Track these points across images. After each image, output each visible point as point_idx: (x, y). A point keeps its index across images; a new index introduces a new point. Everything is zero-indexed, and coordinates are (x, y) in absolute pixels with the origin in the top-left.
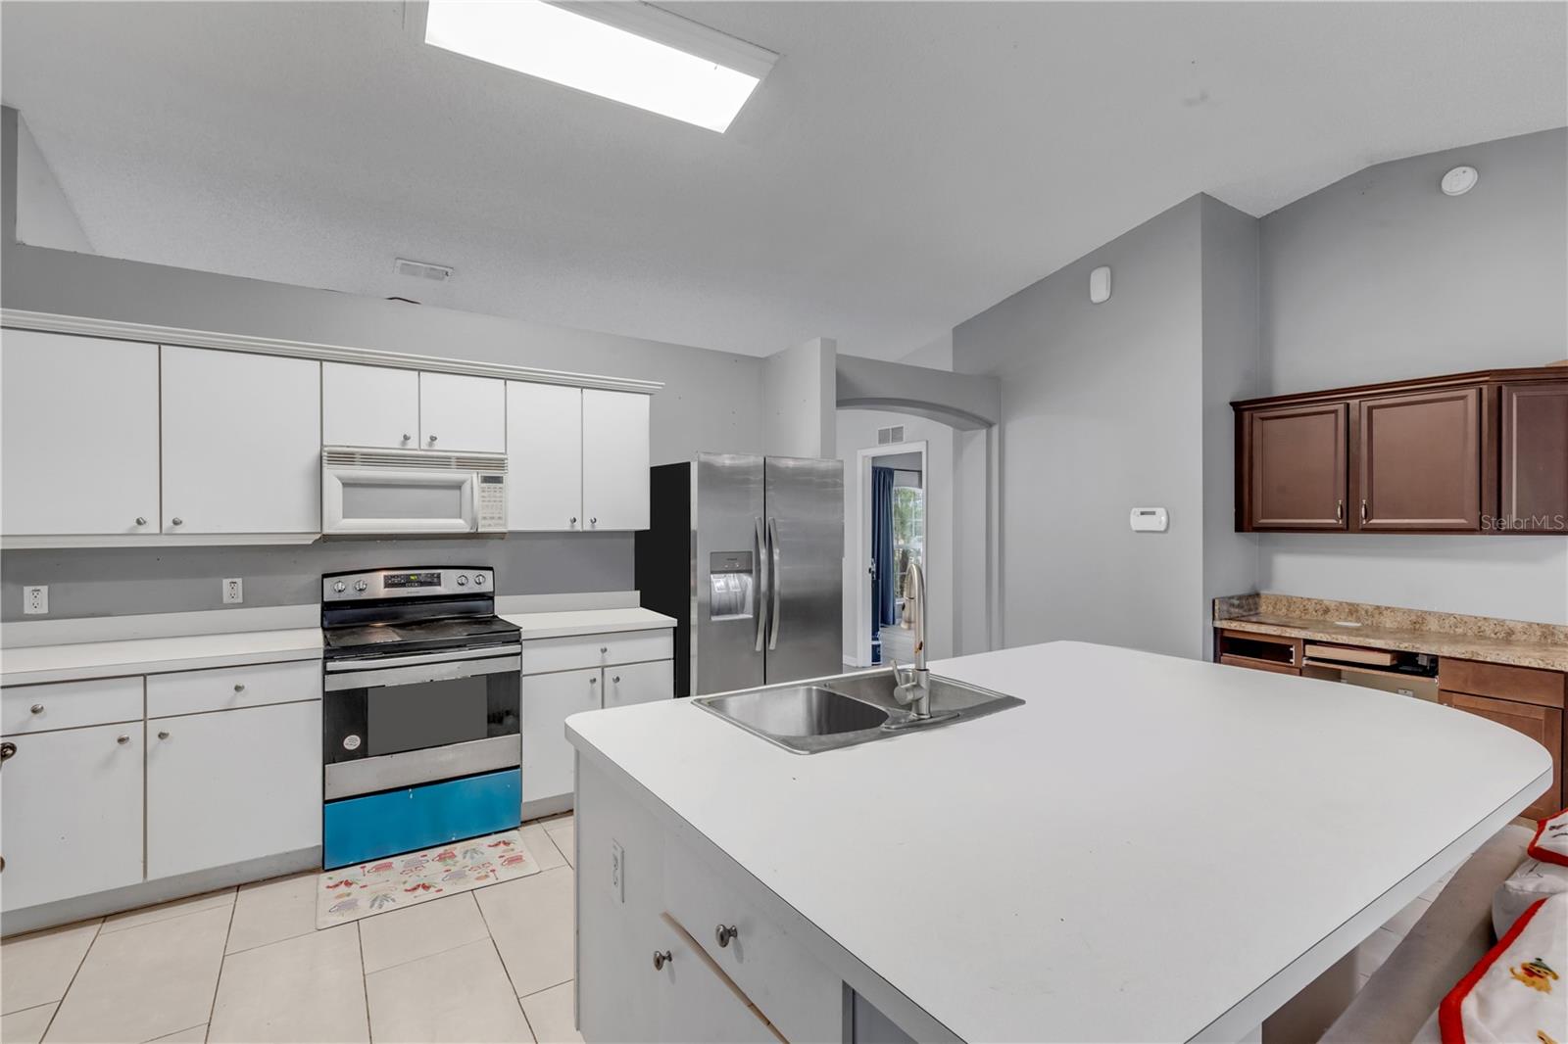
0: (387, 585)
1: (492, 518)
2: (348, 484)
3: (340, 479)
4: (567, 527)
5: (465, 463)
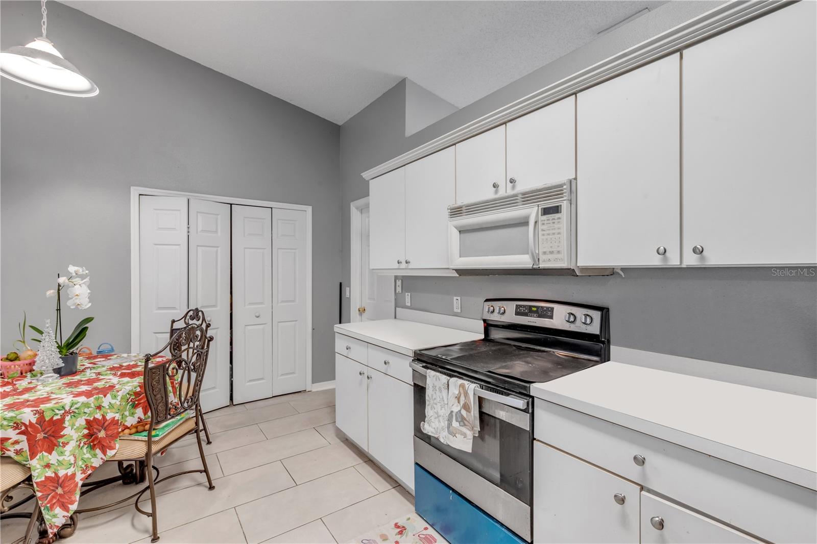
0: (517, 313)
1: (551, 253)
2: (462, 231)
3: (456, 228)
4: (655, 261)
5: (529, 197)
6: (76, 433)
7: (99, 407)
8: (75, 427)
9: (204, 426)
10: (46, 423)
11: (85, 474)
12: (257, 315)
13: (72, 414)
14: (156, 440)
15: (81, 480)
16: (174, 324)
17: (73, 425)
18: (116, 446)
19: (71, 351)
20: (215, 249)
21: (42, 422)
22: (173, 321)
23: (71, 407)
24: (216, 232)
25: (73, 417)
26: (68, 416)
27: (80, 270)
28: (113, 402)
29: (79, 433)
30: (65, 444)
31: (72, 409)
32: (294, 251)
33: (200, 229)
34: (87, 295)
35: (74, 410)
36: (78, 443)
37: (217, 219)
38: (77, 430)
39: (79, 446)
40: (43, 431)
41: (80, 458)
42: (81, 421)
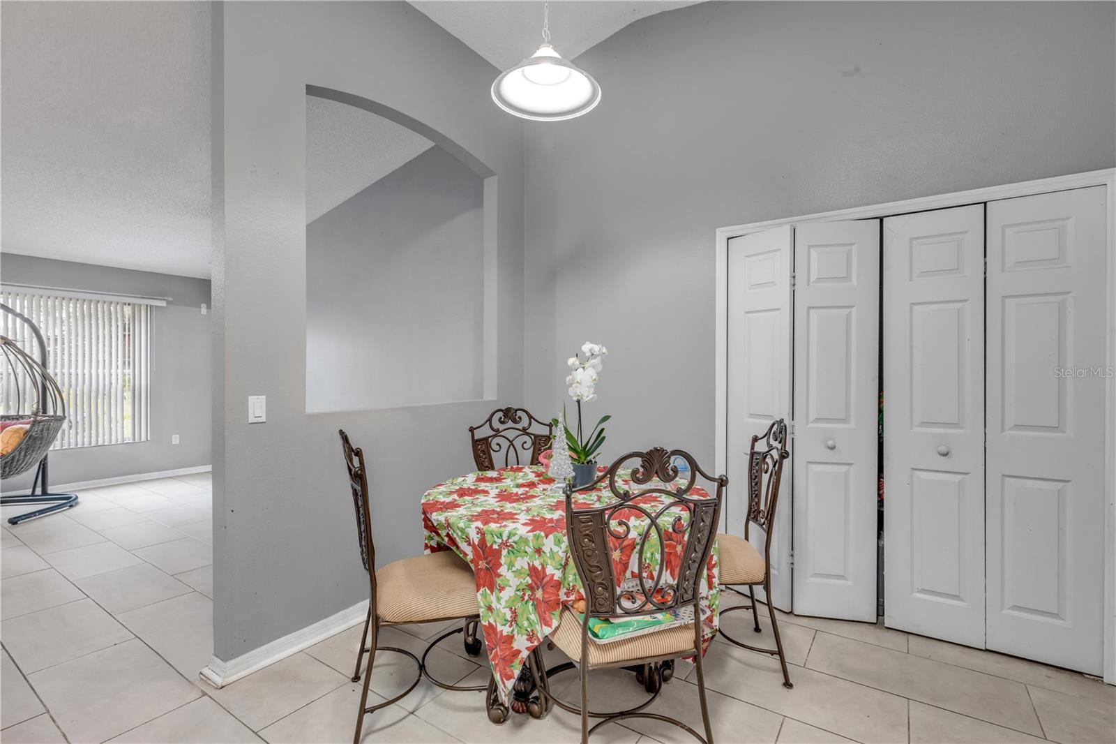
6: (515, 577)
7: (539, 551)
8: (514, 569)
9: (778, 648)
10: (487, 548)
11: (531, 642)
12: (943, 449)
13: (510, 548)
14: (602, 643)
15: (526, 648)
16: (756, 444)
17: (511, 565)
18: (552, 622)
19: (589, 458)
20: (846, 311)
21: (484, 546)
22: (755, 439)
23: (508, 539)
24: (848, 278)
25: (511, 552)
26: (504, 549)
27: (596, 348)
28: (555, 549)
29: (522, 580)
30: (502, 589)
31: (510, 540)
32: (1060, 298)
33: (814, 276)
34: (590, 383)
35: (513, 544)
36: (520, 593)
37: (849, 255)
38: (518, 573)
39: (523, 598)
40: (486, 558)
41: (525, 617)
42: (522, 563)
